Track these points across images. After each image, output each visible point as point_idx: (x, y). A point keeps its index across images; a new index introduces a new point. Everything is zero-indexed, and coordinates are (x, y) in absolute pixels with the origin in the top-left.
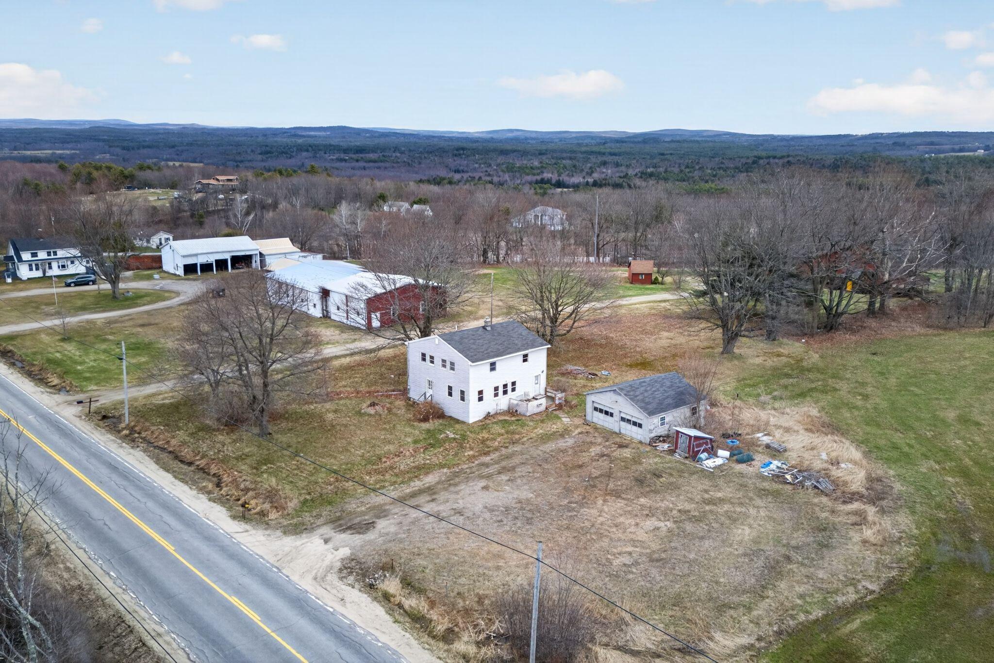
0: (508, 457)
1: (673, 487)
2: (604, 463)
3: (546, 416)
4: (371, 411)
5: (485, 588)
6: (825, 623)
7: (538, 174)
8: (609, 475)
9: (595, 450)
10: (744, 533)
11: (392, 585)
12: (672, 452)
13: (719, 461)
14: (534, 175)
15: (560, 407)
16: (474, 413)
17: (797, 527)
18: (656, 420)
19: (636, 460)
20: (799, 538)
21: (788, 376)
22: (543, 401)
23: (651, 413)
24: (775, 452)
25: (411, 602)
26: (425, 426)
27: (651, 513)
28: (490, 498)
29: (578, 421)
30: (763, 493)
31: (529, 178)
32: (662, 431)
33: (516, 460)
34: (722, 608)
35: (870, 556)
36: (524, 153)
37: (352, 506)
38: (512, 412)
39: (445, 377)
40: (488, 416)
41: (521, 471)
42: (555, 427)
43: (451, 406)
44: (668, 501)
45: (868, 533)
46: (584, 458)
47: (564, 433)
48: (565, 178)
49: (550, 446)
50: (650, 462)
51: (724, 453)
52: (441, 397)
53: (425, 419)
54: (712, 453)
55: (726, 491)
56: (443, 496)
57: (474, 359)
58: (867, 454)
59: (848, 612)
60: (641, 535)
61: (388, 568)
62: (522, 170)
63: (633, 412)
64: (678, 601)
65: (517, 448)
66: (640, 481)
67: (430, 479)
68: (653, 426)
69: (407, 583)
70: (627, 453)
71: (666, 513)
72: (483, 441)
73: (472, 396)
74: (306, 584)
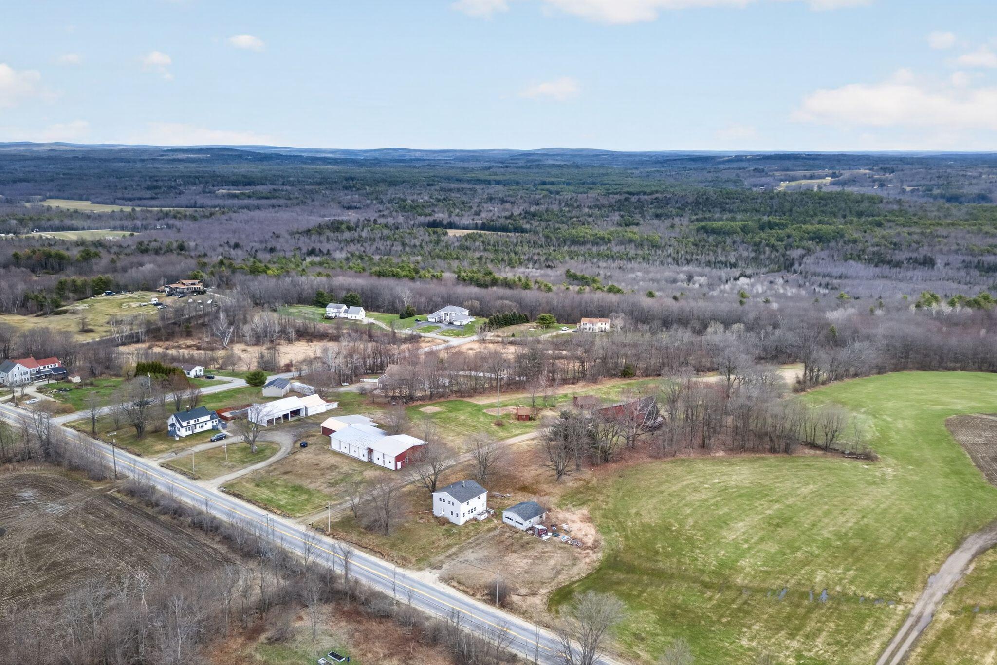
0: (478, 539)
1: (533, 548)
2: (510, 540)
3: (488, 520)
4: (421, 521)
5: (481, 582)
6: (568, 586)
7: (430, 215)
8: (512, 544)
9: (507, 534)
10: (552, 562)
11: (455, 584)
12: (533, 534)
13: (548, 537)
14: (426, 215)
15: (492, 515)
16: (461, 521)
17: (568, 559)
18: (528, 522)
19: (521, 538)
20: (568, 563)
21: (581, 492)
22: (486, 514)
23: (526, 520)
24: (567, 532)
25: (461, 588)
26: (444, 527)
27: (526, 557)
28: (475, 555)
29: (500, 522)
30: (560, 548)
31: (422, 219)
32: (530, 526)
33: (481, 540)
34: (543, 583)
35: (586, 567)
36: (413, 184)
37: (432, 560)
38: (475, 519)
39: (450, 508)
40: (467, 522)
41: (483, 545)
42: (491, 525)
43: (453, 519)
44: (530, 553)
45: (587, 560)
46: (503, 538)
47: (495, 528)
48: (455, 219)
49: (492, 534)
50: (526, 538)
51: (550, 534)
52: (448, 515)
53: (444, 525)
54: (546, 534)
55: (549, 548)
56: (460, 555)
57: (462, 502)
58: (597, 532)
59: (575, 582)
60: (522, 565)
61: (452, 579)
62: (415, 208)
63: (520, 520)
64: (532, 583)
65: (480, 535)
66: (522, 546)
67: (454, 550)
68: (527, 524)
69: (459, 582)
70: (518, 535)
71: (530, 557)
72: (467, 533)
73: (461, 515)
74: (431, 585)
